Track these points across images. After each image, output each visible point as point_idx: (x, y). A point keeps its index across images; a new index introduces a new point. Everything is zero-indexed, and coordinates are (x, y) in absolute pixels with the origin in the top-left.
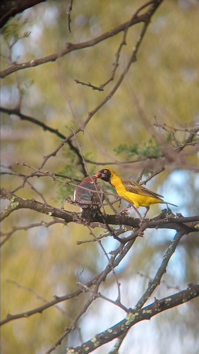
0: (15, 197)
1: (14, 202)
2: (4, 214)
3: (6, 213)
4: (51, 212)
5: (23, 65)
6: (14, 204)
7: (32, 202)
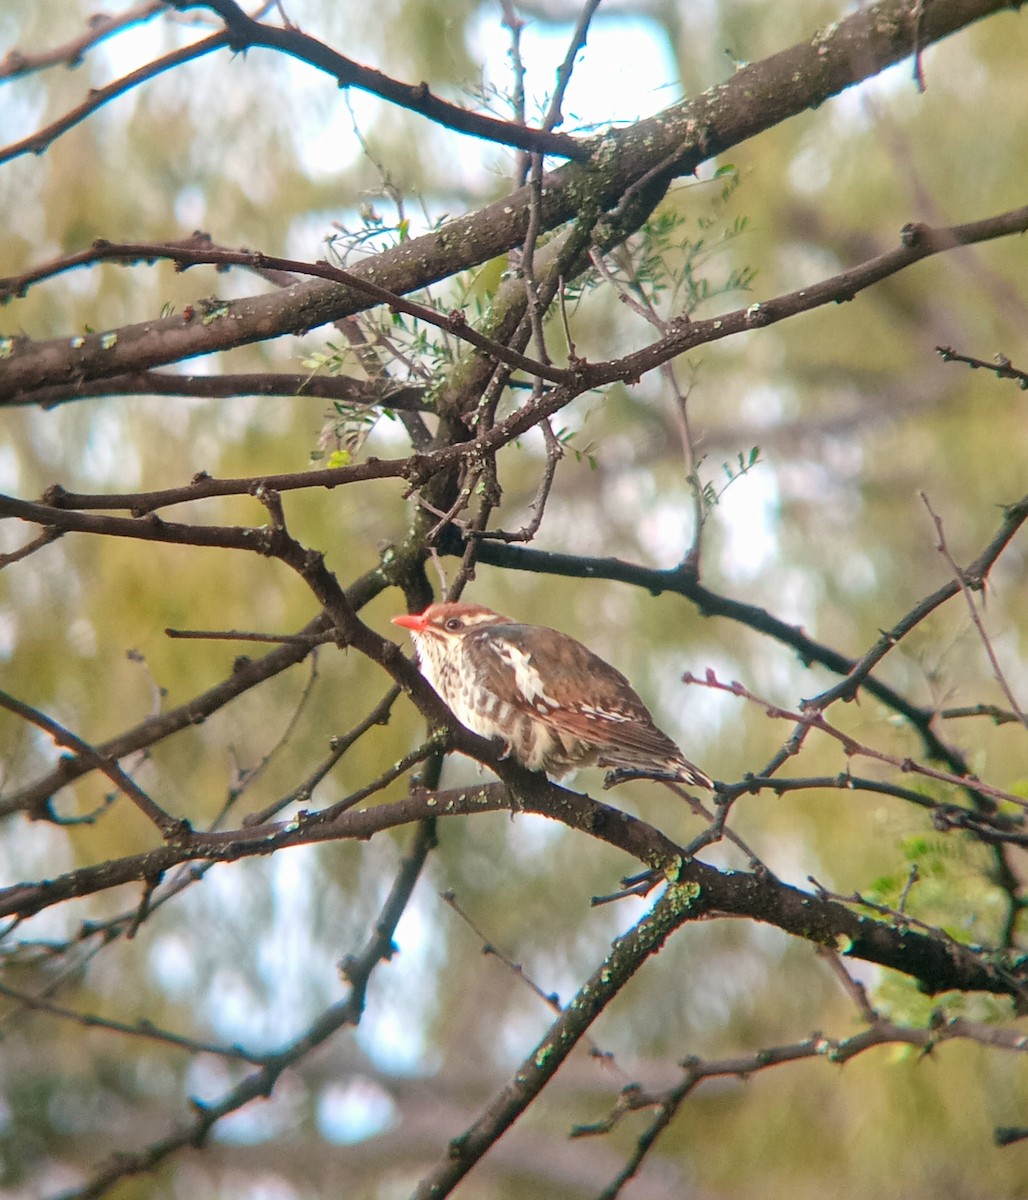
0: (683, 861)
1: (681, 880)
2: (642, 937)
3: (653, 930)
4: (850, 936)
5: (717, 325)
6: (683, 888)
7: (756, 884)
